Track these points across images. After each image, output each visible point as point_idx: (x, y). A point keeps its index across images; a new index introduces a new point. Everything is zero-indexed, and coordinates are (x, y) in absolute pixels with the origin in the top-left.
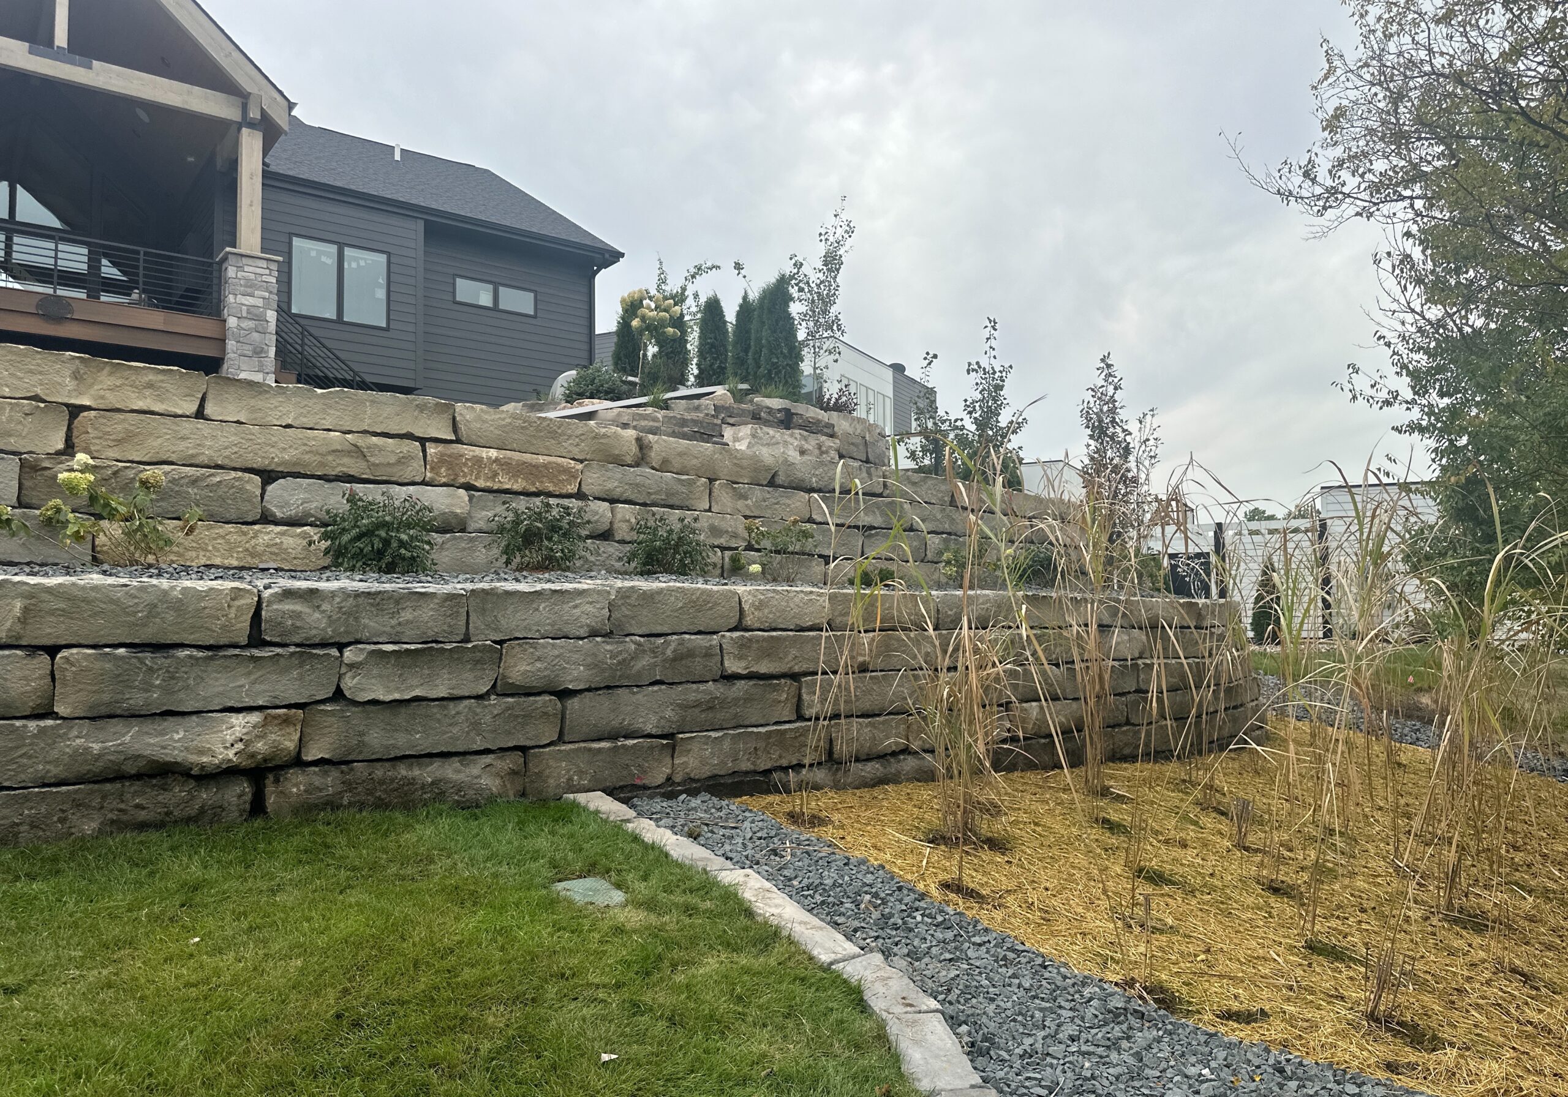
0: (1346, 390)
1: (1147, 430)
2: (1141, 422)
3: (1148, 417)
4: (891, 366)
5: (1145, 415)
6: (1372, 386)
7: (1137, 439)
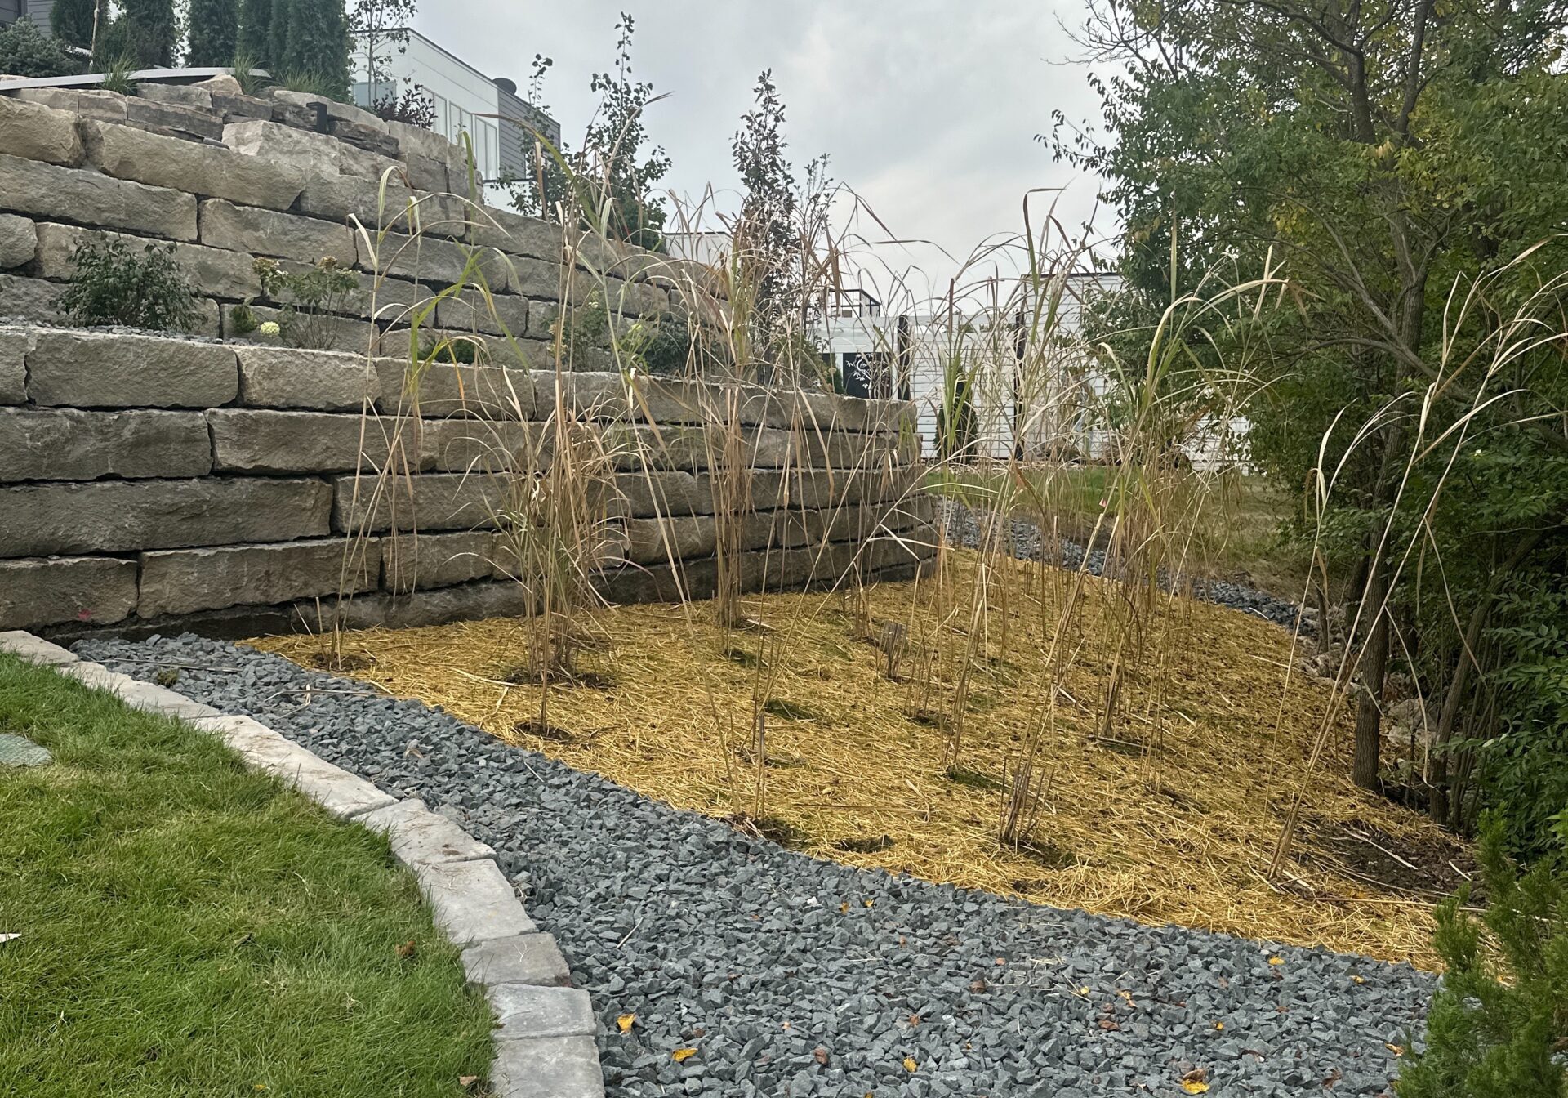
0: (1050, 144)
2: (810, 172)
3: (819, 166)
4: (496, 81)
5: (815, 163)
6: (1078, 141)
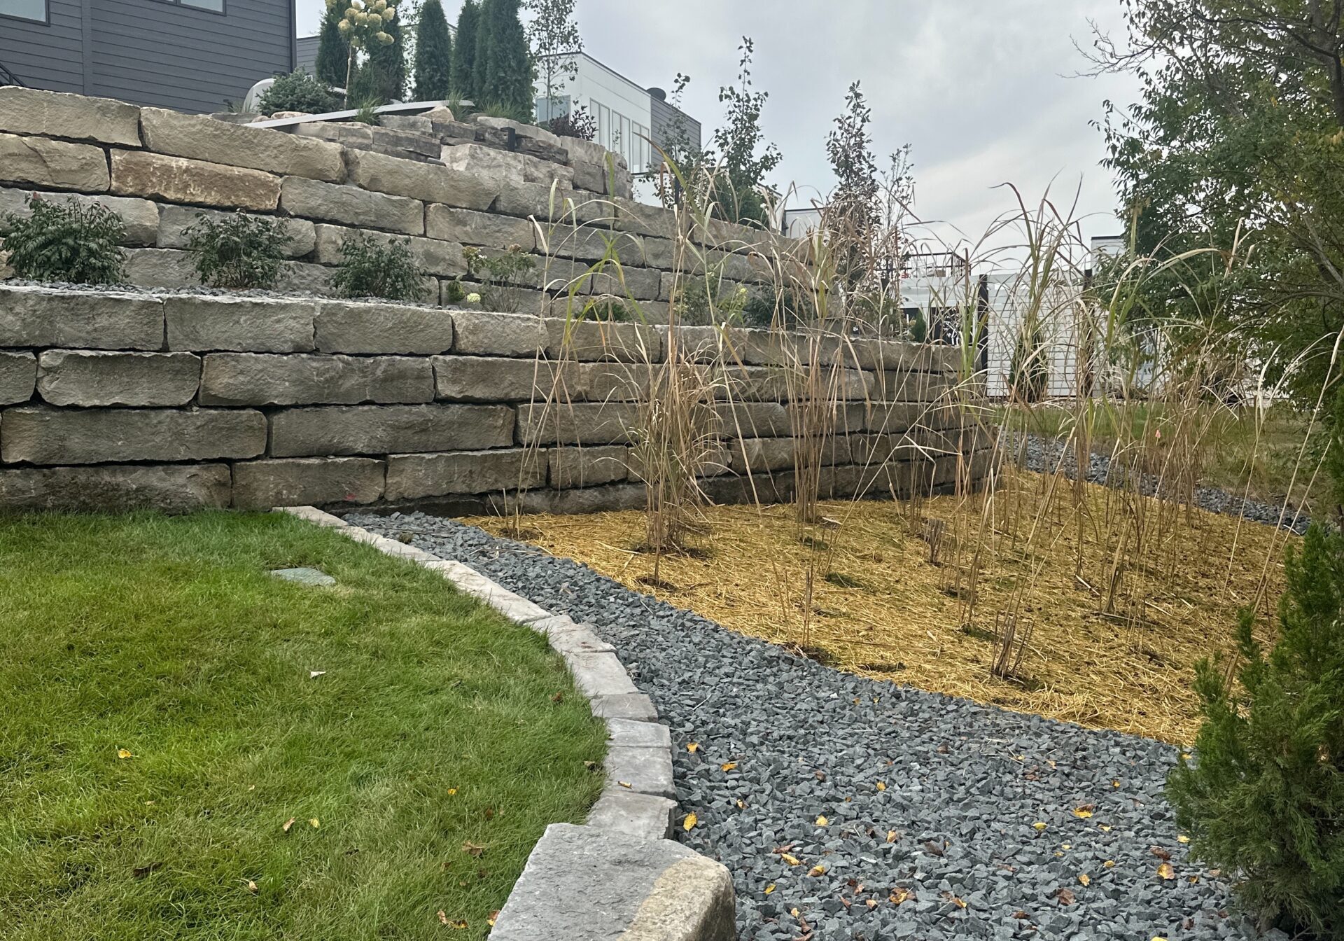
0: (1102, 128)
1: (900, 168)
2: (894, 159)
3: (902, 155)
4: (650, 91)
6: (1125, 125)
7: (890, 178)
